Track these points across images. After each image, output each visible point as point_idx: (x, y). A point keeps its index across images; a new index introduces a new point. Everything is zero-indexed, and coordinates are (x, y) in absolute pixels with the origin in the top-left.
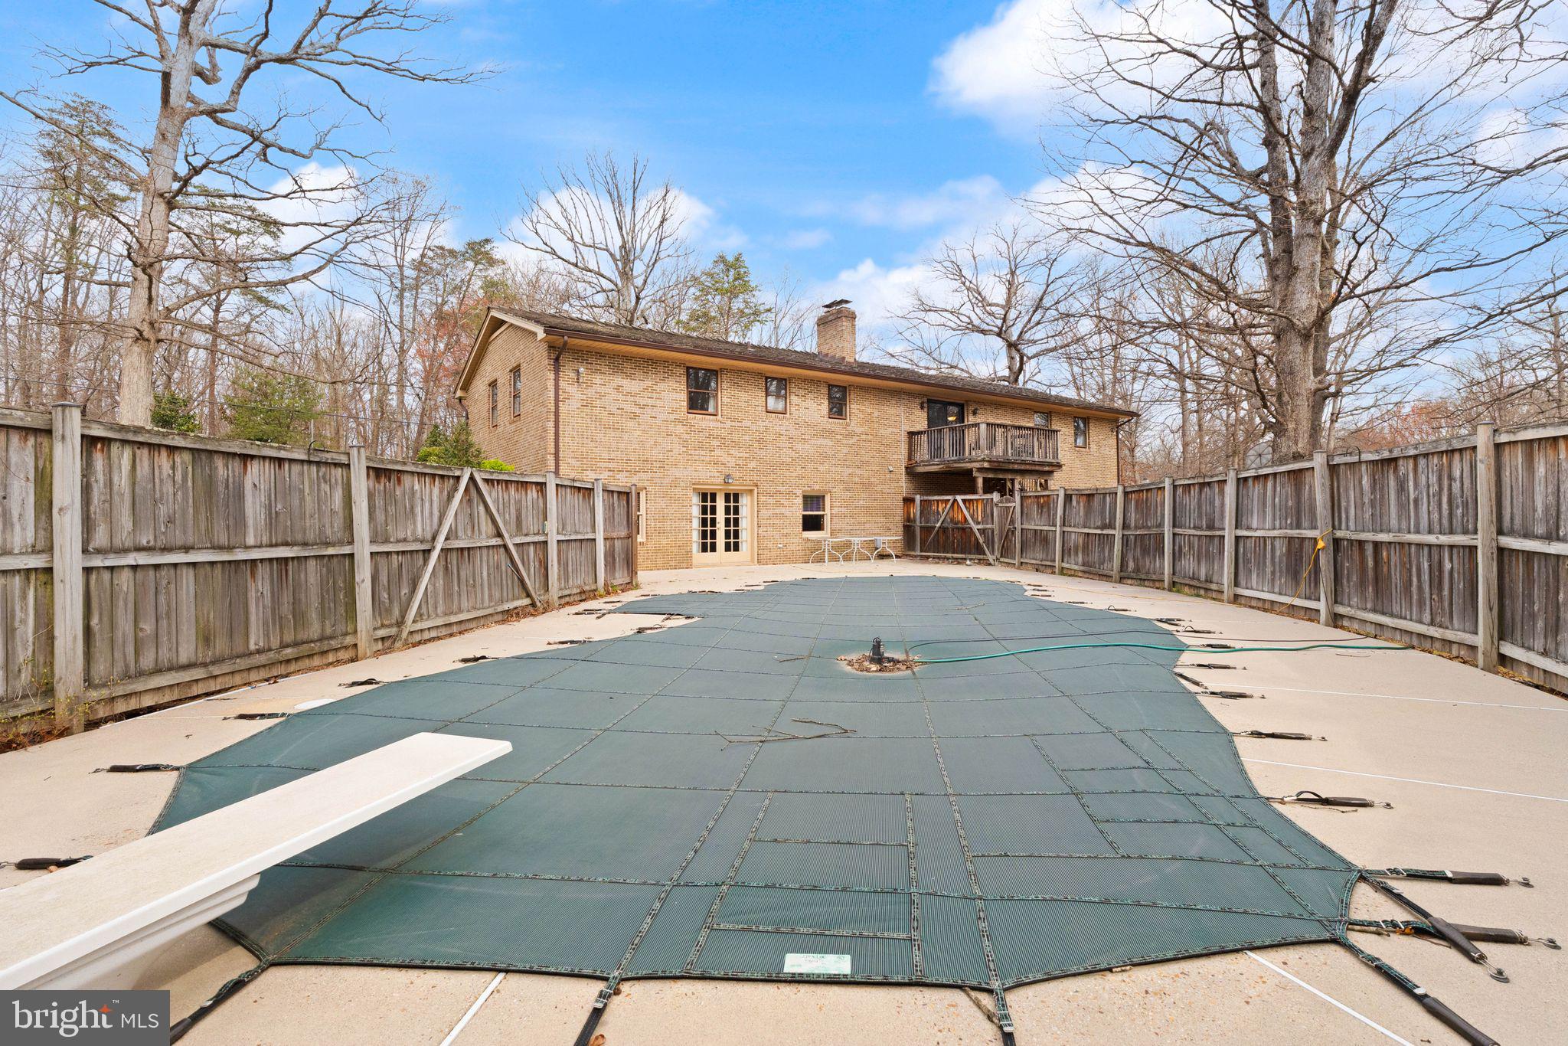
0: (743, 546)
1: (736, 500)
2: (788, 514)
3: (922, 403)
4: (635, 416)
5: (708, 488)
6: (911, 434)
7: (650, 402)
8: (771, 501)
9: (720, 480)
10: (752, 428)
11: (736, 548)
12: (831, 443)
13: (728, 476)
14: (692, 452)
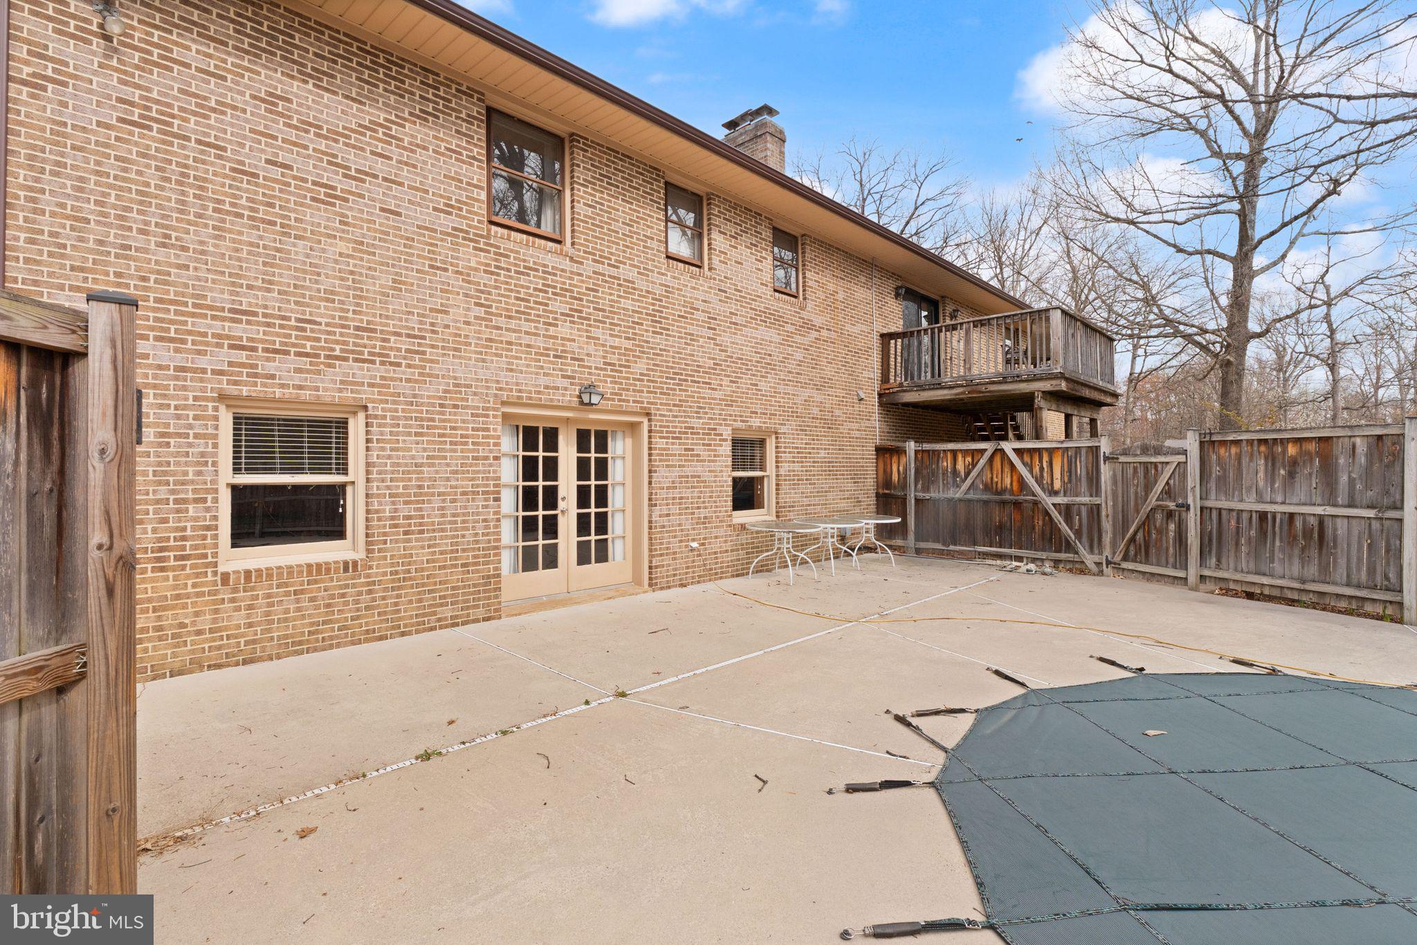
0: (617, 549)
1: (602, 447)
2: (707, 476)
3: (897, 288)
4: (331, 197)
5: (540, 416)
6: (886, 338)
7: (380, 166)
8: (676, 448)
9: (570, 397)
10: (641, 284)
11: (602, 557)
12: (777, 339)
13: (589, 389)
14: (502, 322)
